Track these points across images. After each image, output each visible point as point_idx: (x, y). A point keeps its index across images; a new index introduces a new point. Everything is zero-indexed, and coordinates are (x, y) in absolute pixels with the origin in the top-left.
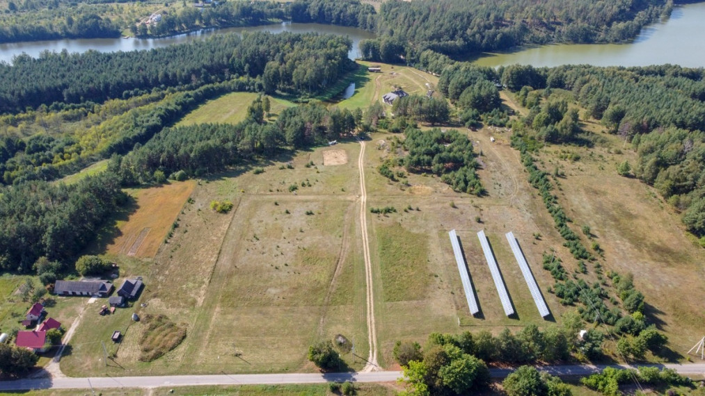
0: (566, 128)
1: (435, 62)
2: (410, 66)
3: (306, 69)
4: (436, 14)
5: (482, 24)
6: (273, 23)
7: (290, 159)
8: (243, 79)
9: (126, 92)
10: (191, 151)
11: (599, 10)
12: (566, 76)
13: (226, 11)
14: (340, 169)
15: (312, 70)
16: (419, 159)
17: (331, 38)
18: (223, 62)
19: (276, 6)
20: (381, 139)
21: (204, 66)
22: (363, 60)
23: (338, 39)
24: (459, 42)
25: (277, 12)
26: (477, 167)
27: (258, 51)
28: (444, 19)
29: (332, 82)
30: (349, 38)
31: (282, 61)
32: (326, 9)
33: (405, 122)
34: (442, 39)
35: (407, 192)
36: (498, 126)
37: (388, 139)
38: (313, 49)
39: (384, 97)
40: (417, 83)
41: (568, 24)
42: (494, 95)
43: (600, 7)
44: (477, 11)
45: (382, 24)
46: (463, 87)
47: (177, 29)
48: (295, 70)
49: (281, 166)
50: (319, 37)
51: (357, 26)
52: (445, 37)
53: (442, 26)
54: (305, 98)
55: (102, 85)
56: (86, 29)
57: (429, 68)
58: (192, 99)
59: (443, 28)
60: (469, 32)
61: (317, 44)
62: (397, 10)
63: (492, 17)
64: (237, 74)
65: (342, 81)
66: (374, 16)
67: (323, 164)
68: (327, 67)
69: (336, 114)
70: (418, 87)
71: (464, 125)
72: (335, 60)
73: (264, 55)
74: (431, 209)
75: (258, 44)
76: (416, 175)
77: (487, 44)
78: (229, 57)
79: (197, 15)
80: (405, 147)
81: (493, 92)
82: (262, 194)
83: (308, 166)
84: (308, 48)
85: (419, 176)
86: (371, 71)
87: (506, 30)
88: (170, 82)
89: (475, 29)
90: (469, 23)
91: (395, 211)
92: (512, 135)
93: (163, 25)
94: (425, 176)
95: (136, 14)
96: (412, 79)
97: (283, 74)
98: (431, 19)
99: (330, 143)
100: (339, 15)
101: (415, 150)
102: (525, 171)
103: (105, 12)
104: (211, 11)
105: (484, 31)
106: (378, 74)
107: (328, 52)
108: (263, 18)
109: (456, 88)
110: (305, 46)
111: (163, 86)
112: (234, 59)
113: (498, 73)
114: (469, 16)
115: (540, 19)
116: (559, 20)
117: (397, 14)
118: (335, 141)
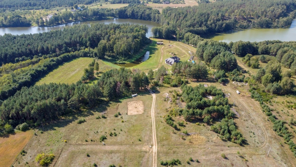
0: (286, 85)
1: (193, 39)
2: (179, 41)
3: (121, 45)
4: (191, 14)
5: (215, 19)
6: (109, 19)
7: (105, 109)
8: (87, 50)
9: (17, 58)
10: (32, 108)
11: (272, 12)
12: (271, 48)
13: (85, 13)
14: (138, 117)
15: (124, 45)
16: (194, 112)
17: (137, 26)
18: (77, 40)
19: (111, 11)
20: (166, 92)
21: (66, 43)
22: (154, 38)
23: (140, 27)
24: (204, 28)
25: (111, 14)
26: (234, 116)
27: (96, 34)
28: (196, 16)
29: (136, 51)
30: (146, 26)
31: (109, 40)
32: (135, 12)
33: (181, 80)
34: (195, 27)
35: (187, 142)
36: (239, 82)
37: (170, 92)
38: (126, 33)
39: (166, 61)
40: (184, 51)
41: (258, 18)
42: (233, 61)
43: (273, 10)
44: (212, 12)
45: (163, 19)
46: (213, 55)
47: (60, 22)
48: (115, 45)
49: (97, 117)
50: (130, 26)
51: (151, 20)
52: (197, 25)
53: (195, 20)
54: (121, 61)
55: (3, 55)
56: (13, 22)
57: (190, 42)
58: (55, 62)
59: (195, 21)
60: (209, 23)
61: (129, 30)
62: (171, 12)
63: (220, 15)
64: (84, 47)
65: (142, 50)
66: (159, 15)
67: (127, 114)
68: (133, 43)
69: (137, 76)
70: (185, 54)
71: (217, 81)
72: (138, 39)
73: (99, 36)
74: (208, 161)
75: (96, 30)
76: (192, 124)
77: (218, 29)
78: (80, 37)
79: (71, 15)
80: (182, 99)
81: (233, 59)
82: (80, 145)
83: (116, 116)
84: (123, 32)
85: (194, 124)
86: (158, 44)
87: (228, 22)
88: (45, 52)
89: (212, 21)
90: (208, 18)
91: (180, 163)
92: (249, 88)
93: (52, 20)
94: (199, 125)
95: (41, 15)
96: (181, 49)
97: (109, 46)
98: (189, 17)
99: (133, 95)
100: (141, 15)
101: (190, 104)
102: (268, 120)
103: (26, 14)
104: (78, 13)
105: (216, 23)
106: (162, 45)
107: (135, 34)
108: (104, 16)
109: (209, 56)
110: (122, 31)
111: (40, 54)
112: (83, 39)
113: (229, 46)
114: (208, 15)
115: (243, 16)
116: (252, 17)
117: (171, 14)
118: (136, 94)
